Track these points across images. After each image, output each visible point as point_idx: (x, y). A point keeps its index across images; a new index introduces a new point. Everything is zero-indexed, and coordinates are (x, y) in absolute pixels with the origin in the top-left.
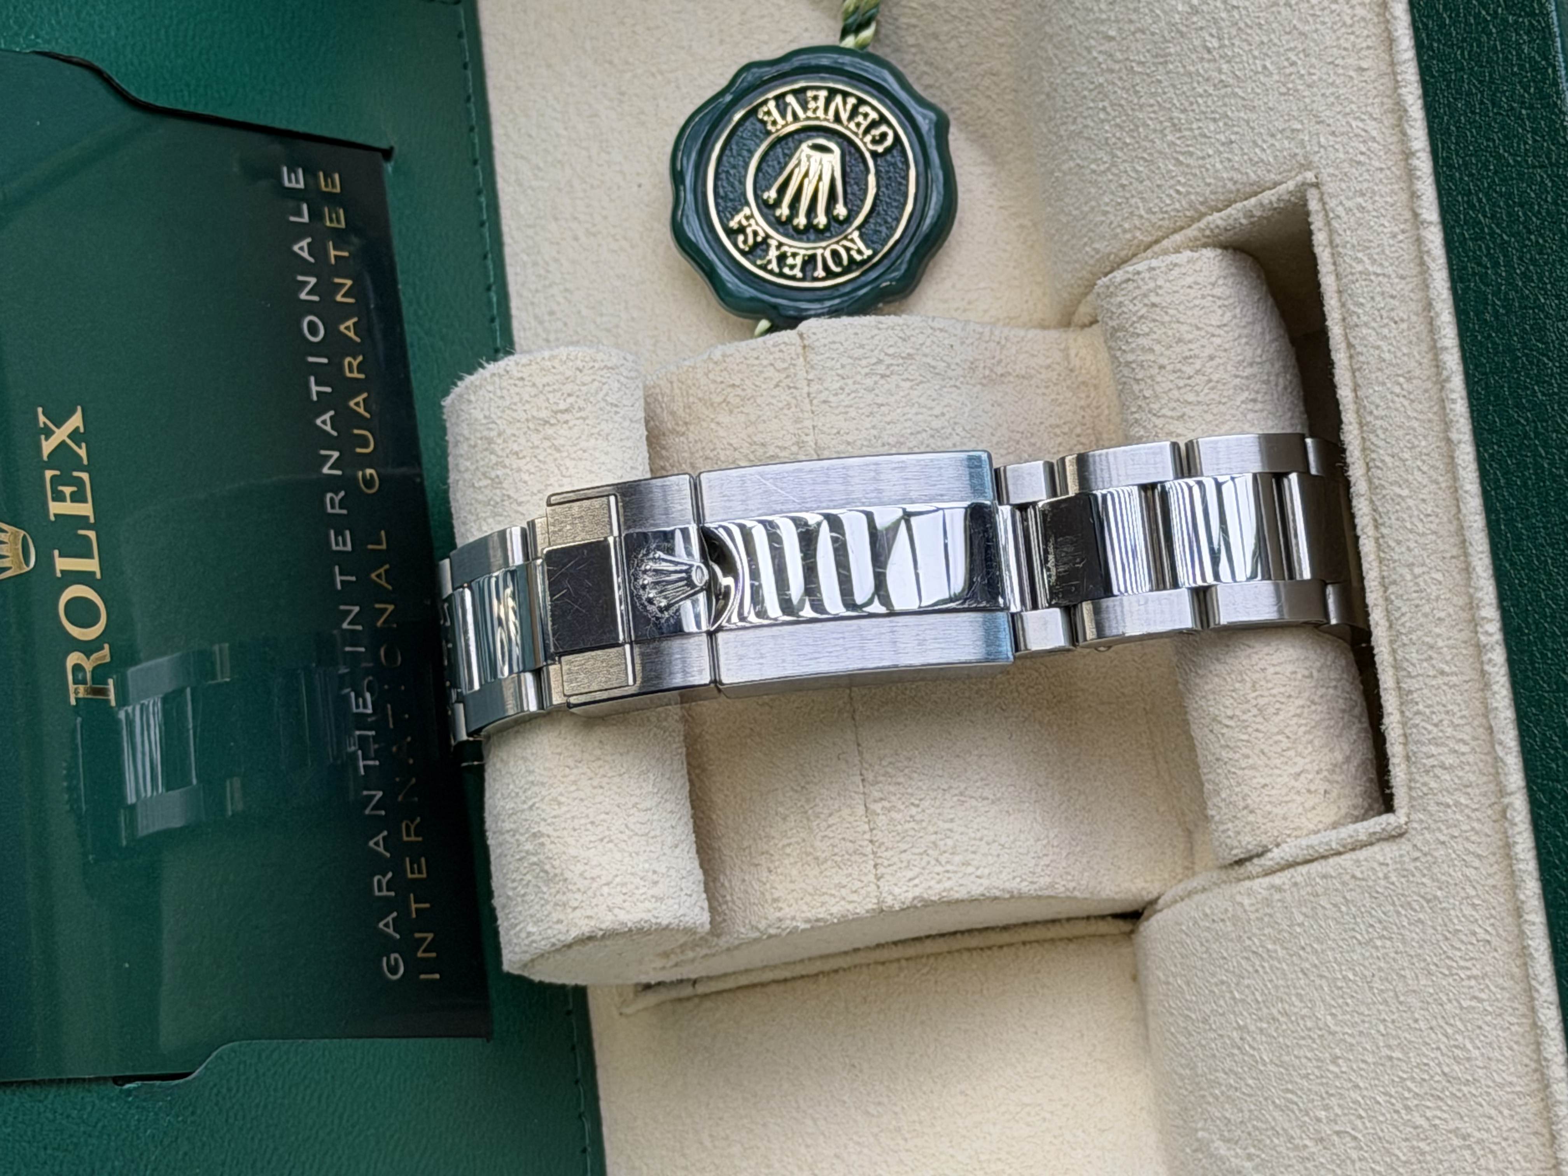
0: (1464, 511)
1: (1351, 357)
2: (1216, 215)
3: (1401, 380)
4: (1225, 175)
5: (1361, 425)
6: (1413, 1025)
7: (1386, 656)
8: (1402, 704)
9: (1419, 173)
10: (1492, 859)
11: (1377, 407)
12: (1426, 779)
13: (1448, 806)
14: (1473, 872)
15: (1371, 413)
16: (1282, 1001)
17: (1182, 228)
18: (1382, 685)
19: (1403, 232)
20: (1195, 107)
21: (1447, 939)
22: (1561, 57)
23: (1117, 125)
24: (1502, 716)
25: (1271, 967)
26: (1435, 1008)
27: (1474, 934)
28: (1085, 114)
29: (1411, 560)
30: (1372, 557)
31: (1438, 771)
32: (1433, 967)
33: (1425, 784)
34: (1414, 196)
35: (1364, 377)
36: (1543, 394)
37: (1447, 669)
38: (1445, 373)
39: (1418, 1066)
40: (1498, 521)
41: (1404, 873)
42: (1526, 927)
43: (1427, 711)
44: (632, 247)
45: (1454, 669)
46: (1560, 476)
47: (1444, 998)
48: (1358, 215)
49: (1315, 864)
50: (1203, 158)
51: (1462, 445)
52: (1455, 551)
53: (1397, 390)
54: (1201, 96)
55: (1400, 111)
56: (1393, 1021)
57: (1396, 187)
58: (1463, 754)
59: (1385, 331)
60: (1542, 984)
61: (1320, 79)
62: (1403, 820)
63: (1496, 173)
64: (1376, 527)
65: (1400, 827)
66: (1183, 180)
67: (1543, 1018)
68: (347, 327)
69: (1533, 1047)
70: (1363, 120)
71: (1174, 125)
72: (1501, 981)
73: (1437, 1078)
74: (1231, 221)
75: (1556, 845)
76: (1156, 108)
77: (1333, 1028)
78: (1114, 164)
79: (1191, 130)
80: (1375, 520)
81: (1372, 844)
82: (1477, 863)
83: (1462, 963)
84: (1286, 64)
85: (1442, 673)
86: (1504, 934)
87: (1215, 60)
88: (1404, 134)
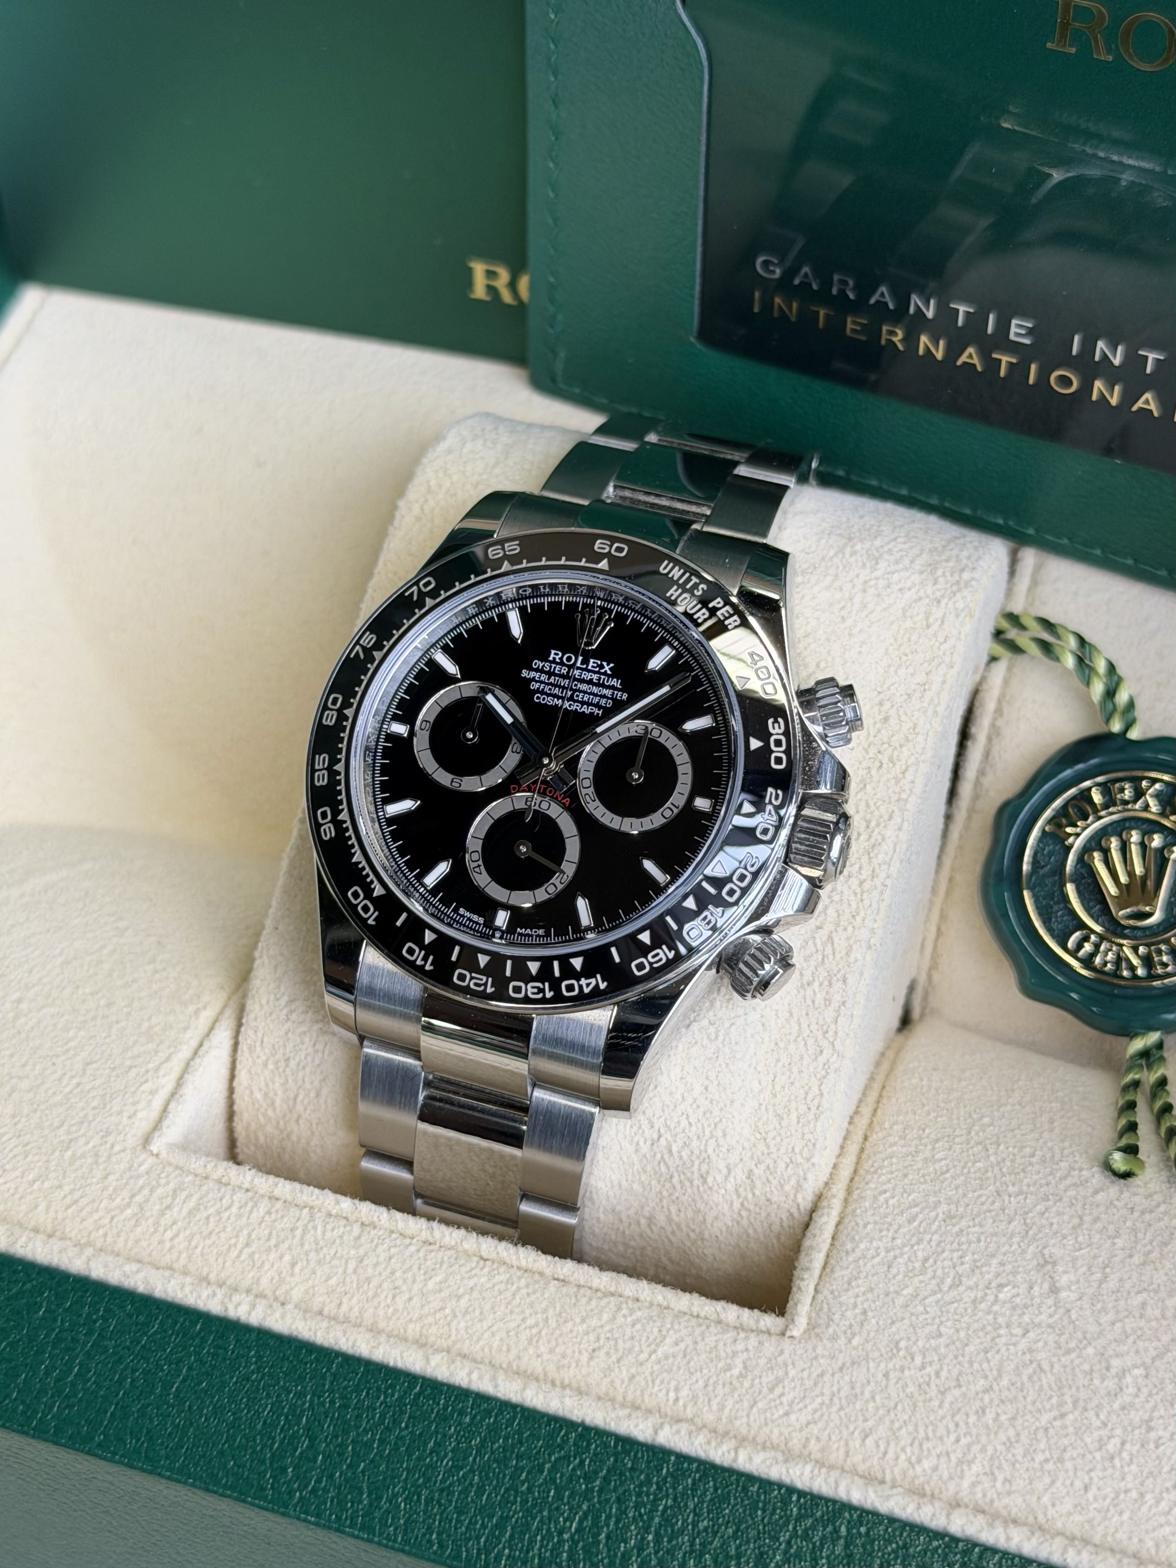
1: (595, 1291)
4: (862, 1246)
5: (525, 1271)
7: (305, 1198)
8: (253, 1193)
11: (528, 1295)
12: (171, 1187)
13: (133, 1196)
14: (65, 1193)
15: (528, 1286)
17: (851, 1180)
18: (283, 1184)
19: (676, 1400)
21: (32, 1143)
23: (1004, 1160)
27: (17, 1169)
28: (1047, 1135)
29: (367, 1262)
31: (168, 1201)
33: (168, 1183)
34: (698, 1429)
35: (566, 1295)
38: (503, 1376)
40: (332, 1364)
41: (111, 1130)
43: (226, 1215)
45: (242, 1258)
48: (723, 1363)
49: (192, 1055)
50: (896, 1232)
51: (426, 1362)
52: (347, 1308)
53: (529, 1322)
54: (961, 1257)
55: (793, 1456)
58: (165, 1230)
59: (593, 1336)
61: (887, 1388)
62: (156, 1149)
64: (422, 1242)
65: (154, 1144)
66: (892, 1201)
70: (815, 1412)
76: (986, 1207)
79: (934, 1232)
80: (429, 1244)
81: (162, 1112)
82: (68, 1200)
84: (928, 1359)
85: (247, 1245)
87: (987, 1288)
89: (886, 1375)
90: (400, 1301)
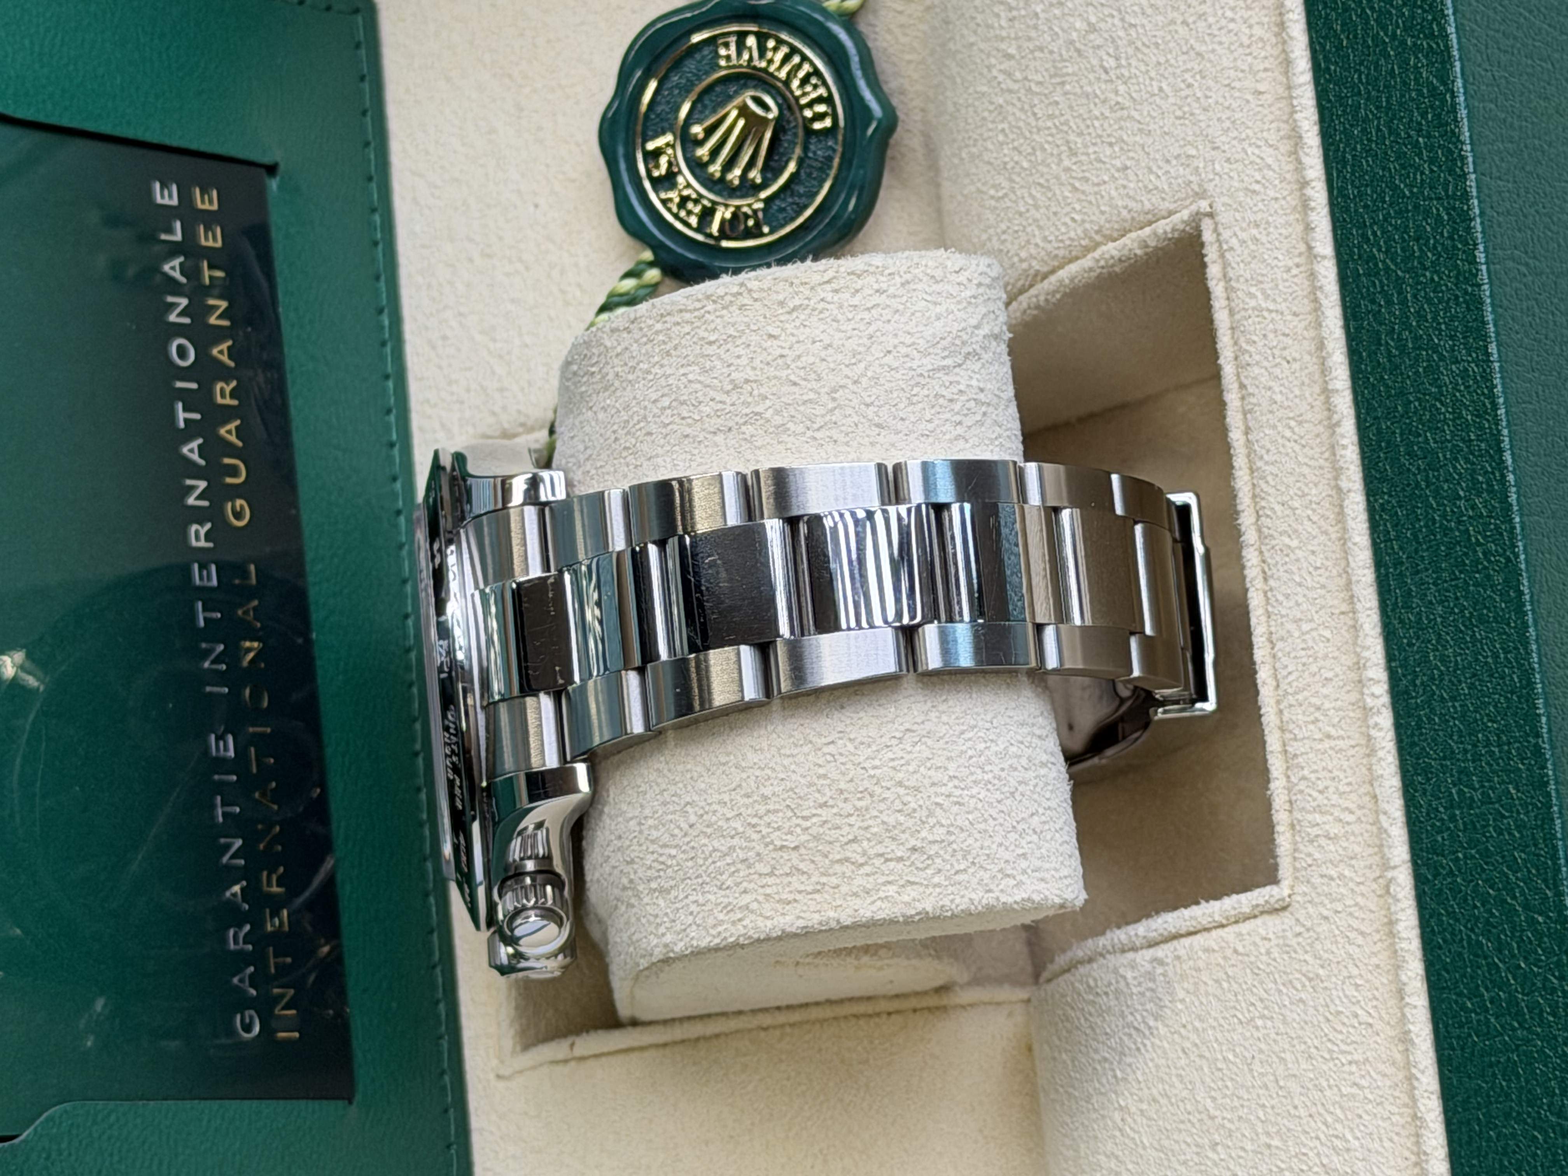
0: (1352, 564)
1: (1243, 398)
2: (1111, 245)
3: (1293, 423)
4: (1120, 203)
5: (1252, 471)
6: (1292, 1111)
7: (1273, 717)
8: (1288, 768)
9: (1313, 204)
10: (1377, 937)
11: (1268, 451)
12: (1310, 849)
13: (1332, 879)
14: (1357, 950)
15: (1261, 458)
16: (1162, 1080)
17: (1077, 258)
18: (1269, 748)
19: (1298, 266)
20: (1091, 130)
21: (1328, 1020)
22: (1459, 83)
23: (1015, 148)
24: (1387, 784)
25: (1153, 1044)
26: (1317, 1095)
27: (1356, 1016)
28: (986, 135)
29: (1299, 615)
30: (1260, 611)
31: (1323, 841)
32: (1313, 1050)
33: (1309, 855)
34: (1308, 228)
35: (1256, 419)
36: (1436, 442)
37: (1333, 732)
38: (1336, 417)
39: (1296, 1156)
40: (1387, 575)
41: (1286, 949)
42: (1407, 1010)
43: (1313, 777)
44: (527, 269)
45: (1342, 733)
46: (1451, 530)
47: (1325, 1084)
48: (1253, 247)
49: (1198, 936)
50: (1098, 185)
51: (1352, 494)
52: (1344, 607)
53: (1288, 433)
54: (1097, 118)
55: (1296, 138)
56: (1273, 1107)
57: (1292, 217)
58: (1348, 823)
59: (1277, 371)
60: (1423, 1072)
61: (1217, 103)
62: (1286, 892)
63: (1391, 205)
64: (1266, 579)
65: (1283, 900)
66: (1078, 207)
67: (1422, 1108)
68: (220, 351)
69: (1413, 1139)
70: (1259, 147)
71: (1070, 148)
72: (1382, 1067)
73: (1316, 1169)
74: (1126, 252)
75: (1440, 923)
76: (1054, 131)
77: (1213, 1112)
78: (1013, 190)
79: (1088, 154)
80: (1264, 572)
81: (1255, 917)
82: (1360, 940)
83: (1344, 1047)
84: (1183, 86)
85: (1329, 737)
86: (1386, 1017)
87: (1111, 81)
88: (1300, 162)
89: (1207, 109)
90: (1318, 561)
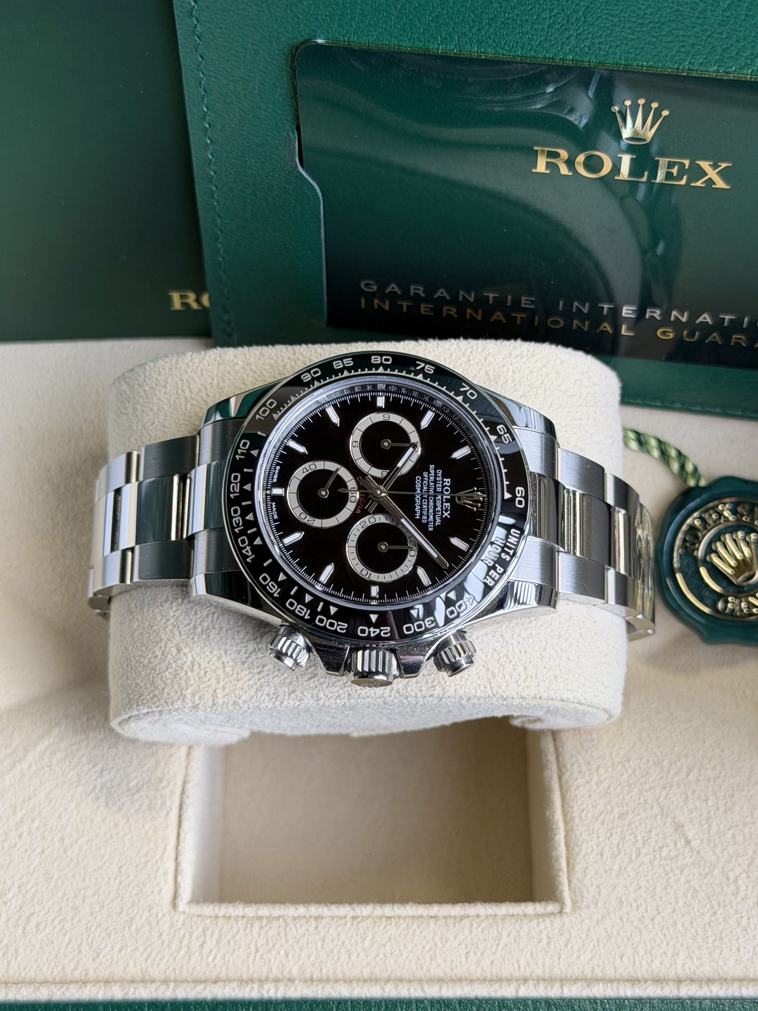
0: (344, 984)
1: (455, 919)
2: (563, 834)
4: (583, 847)
5: (414, 918)
7: (277, 912)
8: (247, 919)
10: (144, 967)
11: (421, 932)
12: (200, 929)
13: (181, 942)
14: (141, 952)
15: (419, 926)
17: (563, 807)
19: (519, 968)
20: (630, 832)
23: (635, 770)
25: (127, 802)
28: (650, 746)
30: (336, 913)
31: (202, 939)
33: (197, 928)
34: (537, 982)
35: (441, 925)
37: (258, 955)
38: (427, 985)
41: (152, 905)
42: (98, 986)
43: (238, 937)
45: (257, 960)
48: (536, 939)
50: (598, 833)
52: (324, 973)
53: (427, 948)
54: (635, 837)
55: (591, 981)
57: (547, 969)
58: (208, 957)
59: (463, 946)
61: (623, 926)
62: (183, 909)
64: (352, 919)
65: (179, 906)
66: (589, 815)
69: (30, 980)
71: (623, 814)
73: (32, 909)
76: (637, 802)
78: (613, 764)
79: (617, 827)
80: (356, 918)
81: (175, 884)
82: (145, 956)
83: (91, 936)
84: (639, 903)
85: (257, 951)
87: (654, 852)
88: (576, 981)
89: (621, 919)
90: (353, 958)
